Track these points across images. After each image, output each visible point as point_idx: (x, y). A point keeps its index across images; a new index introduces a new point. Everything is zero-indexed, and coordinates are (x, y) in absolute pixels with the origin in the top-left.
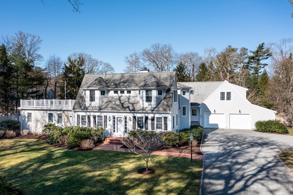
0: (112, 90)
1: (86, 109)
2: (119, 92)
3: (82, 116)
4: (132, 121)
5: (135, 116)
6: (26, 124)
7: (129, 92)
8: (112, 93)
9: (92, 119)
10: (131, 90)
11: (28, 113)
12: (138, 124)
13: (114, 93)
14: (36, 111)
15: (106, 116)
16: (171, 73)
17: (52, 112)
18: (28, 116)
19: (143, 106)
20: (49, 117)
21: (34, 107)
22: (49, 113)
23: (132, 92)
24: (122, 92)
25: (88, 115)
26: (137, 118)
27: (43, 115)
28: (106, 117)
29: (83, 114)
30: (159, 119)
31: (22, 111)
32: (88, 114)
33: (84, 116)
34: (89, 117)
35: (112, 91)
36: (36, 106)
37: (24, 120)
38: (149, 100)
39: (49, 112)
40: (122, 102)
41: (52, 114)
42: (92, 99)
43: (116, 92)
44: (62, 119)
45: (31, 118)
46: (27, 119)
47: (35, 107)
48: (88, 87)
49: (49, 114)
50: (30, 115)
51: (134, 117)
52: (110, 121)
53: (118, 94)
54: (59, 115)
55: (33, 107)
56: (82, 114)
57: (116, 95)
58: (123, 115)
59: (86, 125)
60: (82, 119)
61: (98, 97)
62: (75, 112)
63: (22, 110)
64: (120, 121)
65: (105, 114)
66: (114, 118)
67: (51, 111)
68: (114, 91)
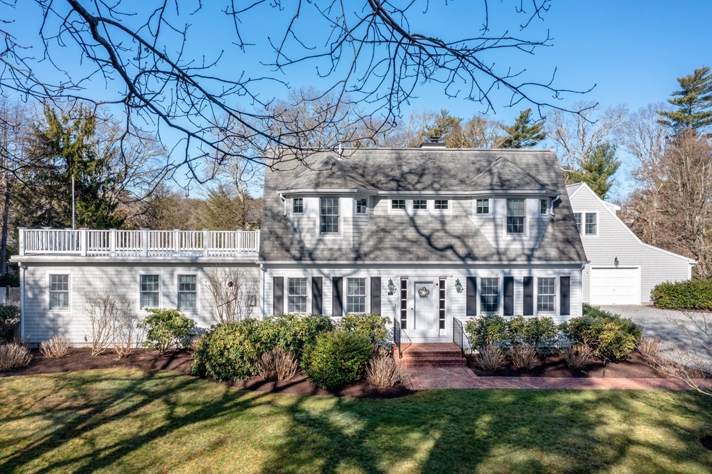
0: (385, 197)
1: (305, 257)
2: (409, 204)
3: (291, 281)
4: (464, 293)
5: (474, 276)
6: (43, 315)
7: (441, 204)
8: (385, 207)
9: (328, 289)
10: (450, 198)
11: (53, 277)
12: (483, 300)
13: (393, 207)
14: (86, 268)
15: (379, 279)
16: (545, 154)
17: (154, 271)
18: (53, 287)
19: (497, 244)
20: (144, 287)
21: (79, 255)
22: (143, 273)
23: (450, 202)
24: (420, 204)
25: (313, 278)
26: (479, 282)
27: (116, 280)
28: (376, 282)
29: (297, 273)
30: (546, 283)
31: (26, 269)
32: (315, 273)
33: (298, 279)
34: (316, 283)
35: (385, 201)
36: (89, 252)
37: (36, 300)
38: (515, 227)
39: (141, 271)
40: (425, 232)
41: (156, 277)
42: (328, 223)
43: (399, 204)
44: (195, 293)
45: (66, 294)
46: (46, 297)
47: (84, 254)
48: (317, 185)
49: (144, 277)
50: (59, 284)
51: (472, 280)
52: (391, 294)
53: (406, 211)
54: (184, 280)
55: (75, 255)
56: (288, 274)
57: (400, 212)
58: (433, 275)
59: (304, 309)
60: (292, 290)
61: (351, 219)
62: (266, 267)
63: (27, 264)
64: (424, 293)
65: (375, 273)
66: (404, 284)
67: (151, 268)
68: (394, 202)
